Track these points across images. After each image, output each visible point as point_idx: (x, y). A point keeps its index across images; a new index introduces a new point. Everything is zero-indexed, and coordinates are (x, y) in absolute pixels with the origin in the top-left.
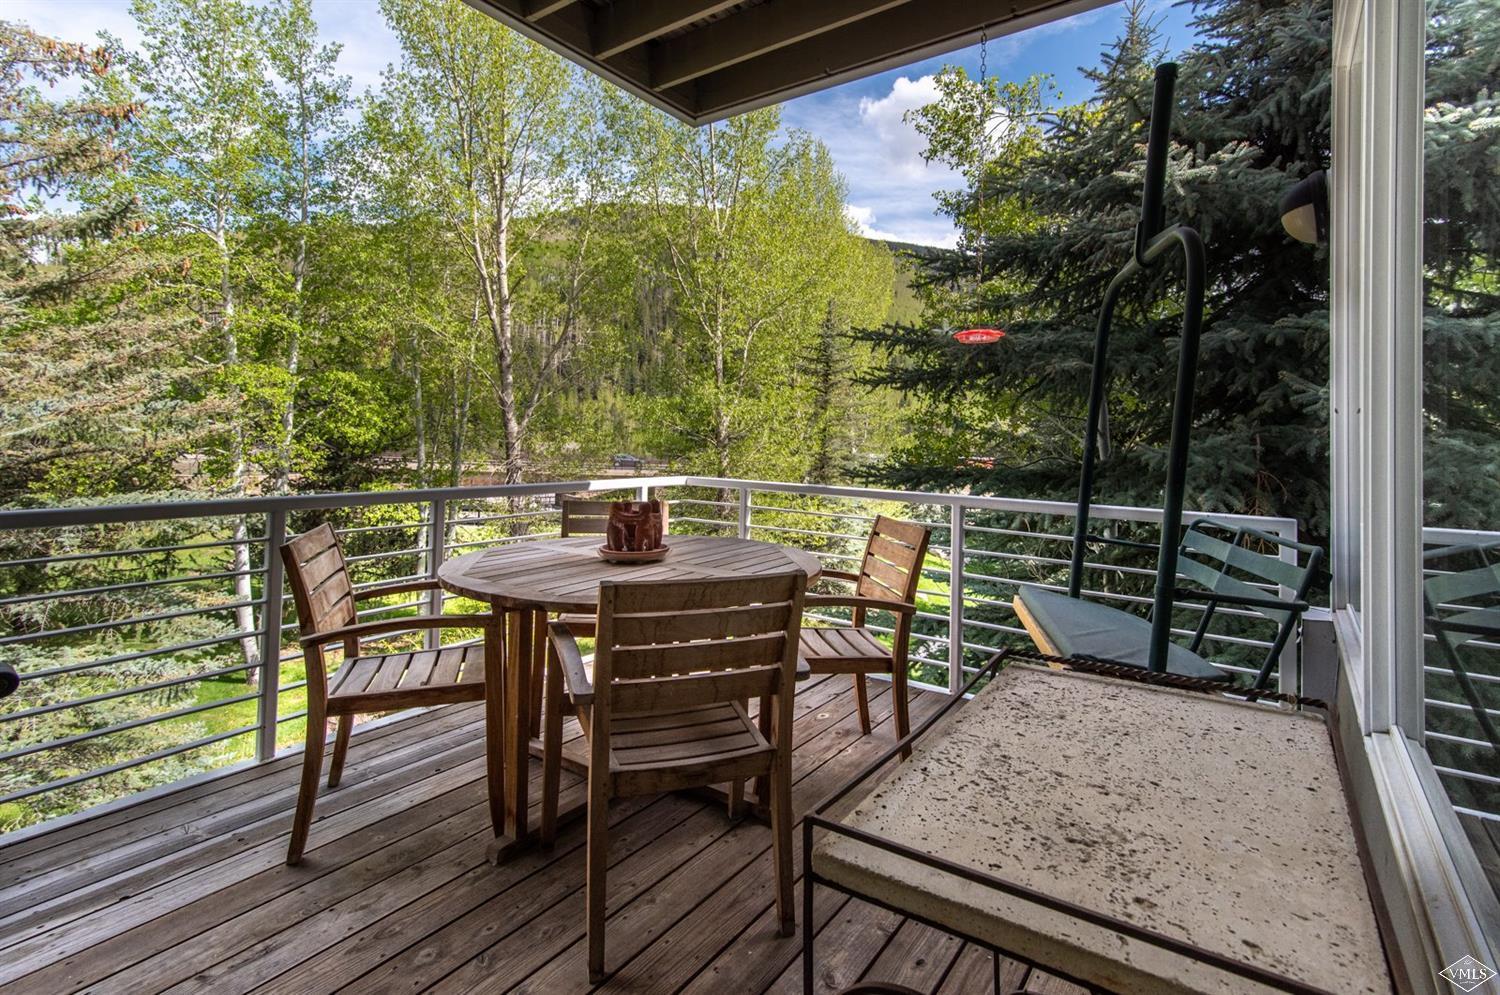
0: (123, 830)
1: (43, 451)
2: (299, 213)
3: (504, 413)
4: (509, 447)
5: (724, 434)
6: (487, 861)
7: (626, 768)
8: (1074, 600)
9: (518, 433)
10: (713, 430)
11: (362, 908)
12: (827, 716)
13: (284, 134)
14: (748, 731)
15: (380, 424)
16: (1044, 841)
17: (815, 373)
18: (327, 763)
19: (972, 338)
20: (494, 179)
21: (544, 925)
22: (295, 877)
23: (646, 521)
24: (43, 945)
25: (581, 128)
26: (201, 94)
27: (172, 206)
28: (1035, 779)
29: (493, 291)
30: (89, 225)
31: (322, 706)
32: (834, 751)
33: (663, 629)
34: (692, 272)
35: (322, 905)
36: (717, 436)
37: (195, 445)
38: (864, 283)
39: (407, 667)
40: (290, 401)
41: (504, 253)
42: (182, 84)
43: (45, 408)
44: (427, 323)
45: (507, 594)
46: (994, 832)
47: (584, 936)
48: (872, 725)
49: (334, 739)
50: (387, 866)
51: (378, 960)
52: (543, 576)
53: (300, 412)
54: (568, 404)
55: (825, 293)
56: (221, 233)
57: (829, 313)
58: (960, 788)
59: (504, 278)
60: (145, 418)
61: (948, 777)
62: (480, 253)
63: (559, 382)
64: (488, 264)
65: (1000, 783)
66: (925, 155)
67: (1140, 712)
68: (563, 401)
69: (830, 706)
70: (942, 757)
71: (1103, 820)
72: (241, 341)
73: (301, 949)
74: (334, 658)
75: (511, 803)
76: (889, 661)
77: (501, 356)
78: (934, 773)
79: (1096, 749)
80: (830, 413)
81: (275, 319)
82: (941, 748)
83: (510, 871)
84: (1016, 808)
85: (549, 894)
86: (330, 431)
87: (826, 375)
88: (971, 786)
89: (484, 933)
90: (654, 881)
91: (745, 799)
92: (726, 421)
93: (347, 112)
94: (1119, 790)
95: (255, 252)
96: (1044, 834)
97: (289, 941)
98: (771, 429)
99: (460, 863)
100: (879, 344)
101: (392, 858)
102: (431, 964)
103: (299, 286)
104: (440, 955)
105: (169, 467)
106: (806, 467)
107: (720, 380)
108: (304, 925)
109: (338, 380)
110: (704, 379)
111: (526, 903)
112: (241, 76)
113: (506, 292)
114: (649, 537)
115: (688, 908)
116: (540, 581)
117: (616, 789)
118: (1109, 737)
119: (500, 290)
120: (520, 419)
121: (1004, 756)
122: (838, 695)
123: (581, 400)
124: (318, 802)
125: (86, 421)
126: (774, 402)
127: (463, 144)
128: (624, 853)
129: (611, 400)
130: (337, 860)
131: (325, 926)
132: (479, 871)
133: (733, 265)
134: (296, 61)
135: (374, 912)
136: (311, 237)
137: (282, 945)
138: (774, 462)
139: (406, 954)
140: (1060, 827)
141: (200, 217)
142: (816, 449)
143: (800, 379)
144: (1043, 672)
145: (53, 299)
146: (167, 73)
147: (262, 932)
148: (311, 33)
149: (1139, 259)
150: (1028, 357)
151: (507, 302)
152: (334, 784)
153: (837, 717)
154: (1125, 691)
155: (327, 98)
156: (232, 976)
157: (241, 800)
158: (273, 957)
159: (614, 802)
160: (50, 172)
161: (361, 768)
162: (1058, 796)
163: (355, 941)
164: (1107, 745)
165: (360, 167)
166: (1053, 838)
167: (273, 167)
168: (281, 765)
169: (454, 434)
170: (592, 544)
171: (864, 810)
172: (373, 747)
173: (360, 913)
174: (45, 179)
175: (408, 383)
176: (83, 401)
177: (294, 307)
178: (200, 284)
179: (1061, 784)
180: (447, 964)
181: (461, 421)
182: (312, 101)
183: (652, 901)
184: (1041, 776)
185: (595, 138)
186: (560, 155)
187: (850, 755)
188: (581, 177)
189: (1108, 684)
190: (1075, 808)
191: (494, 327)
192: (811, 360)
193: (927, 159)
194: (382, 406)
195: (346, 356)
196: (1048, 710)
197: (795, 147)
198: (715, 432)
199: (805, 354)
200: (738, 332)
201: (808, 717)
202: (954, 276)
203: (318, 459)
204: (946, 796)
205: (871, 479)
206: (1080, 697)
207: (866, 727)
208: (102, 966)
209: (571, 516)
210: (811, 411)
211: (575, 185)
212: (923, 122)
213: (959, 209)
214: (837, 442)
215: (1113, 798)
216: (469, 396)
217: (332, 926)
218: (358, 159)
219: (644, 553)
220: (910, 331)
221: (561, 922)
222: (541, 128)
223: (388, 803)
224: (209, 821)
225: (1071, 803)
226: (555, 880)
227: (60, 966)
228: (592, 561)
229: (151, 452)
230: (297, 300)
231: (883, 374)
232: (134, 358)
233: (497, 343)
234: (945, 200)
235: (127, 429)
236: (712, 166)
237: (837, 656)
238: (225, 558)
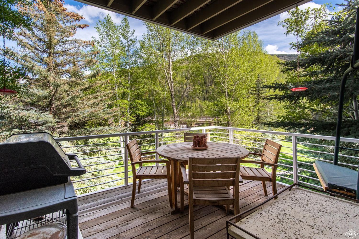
0: (103, 196)
1: (87, 119)
2: (128, 67)
3: (173, 108)
4: (174, 116)
5: (229, 111)
6: (169, 213)
7: (197, 199)
8: (335, 166)
9: (176, 112)
10: (225, 110)
11: (145, 219)
12: (255, 190)
13: (124, 51)
14: (228, 193)
15: (146, 111)
16: (289, 237)
17: (255, 94)
18: (137, 187)
19: (296, 90)
20: (168, 54)
21: (181, 230)
22: (132, 210)
23: (202, 140)
24: (92, 215)
25: (188, 39)
26: (109, 45)
27: (105, 69)
28: (292, 221)
29: (169, 80)
30: (92, 76)
31: (135, 177)
32: (256, 199)
33: (203, 169)
34: (218, 71)
35: (137, 217)
36: (227, 111)
37: (112, 117)
38: (269, 68)
39: (152, 169)
40: (128, 107)
41: (171, 71)
42: (106, 44)
43: (87, 111)
44: (155, 89)
45: (170, 157)
46: (275, 233)
47: (189, 234)
48: (268, 194)
49: (138, 182)
50: (149, 211)
51: (148, 230)
52: (178, 152)
53: (131, 109)
54: (188, 104)
55: (256, 73)
56: (114, 73)
57: (259, 78)
58: (270, 220)
59: (172, 77)
60: (103, 112)
61: (267, 217)
62: (166, 72)
63: (186, 99)
64: (168, 74)
65: (282, 220)
66: (286, 33)
67: (334, 207)
68: (187, 103)
69: (256, 187)
70: (267, 211)
71: (309, 235)
72: (119, 95)
73: (134, 225)
74: (137, 167)
75: (174, 201)
76: (271, 178)
77: (172, 95)
78: (264, 215)
79: (314, 215)
80: (260, 105)
81: (125, 90)
82: (268, 209)
83: (174, 216)
84: (284, 228)
85: (182, 223)
86: (136, 113)
87: (258, 95)
88: (273, 220)
89: (169, 229)
90: (207, 224)
91: (230, 208)
92: (229, 108)
93: (137, 44)
94: (317, 228)
95: (120, 76)
96: (290, 236)
97: (132, 223)
98: (242, 110)
99: (164, 213)
100: (271, 89)
101: (150, 209)
102: (158, 233)
103: (129, 83)
104: (160, 232)
105: (108, 121)
106: (253, 119)
107: (227, 98)
108: (134, 220)
109: (138, 102)
110: (222, 98)
111: (177, 224)
112: (116, 40)
113: (172, 80)
114: (203, 144)
115: (214, 232)
116: (178, 154)
117: (195, 203)
118: (320, 213)
119: (171, 79)
120: (177, 109)
121: (285, 214)
122: (258, 184)
123: (192, 103)
124: (136, 195)
125: (93, 114)
126: (242, 103)
127: (161, 48)
128: (200, 217)
129: (199, 102)
130: (140, 208)
131: (138, 221)
132: (168, 215)
133: (229, 68)
134: (126, 35)
135: (147, 220)
136: (131, 72)
137: (130, 223)
138: (243, 118)
139: (153, 230)
140: (295, 235)
141: (110, 70)
142: (256, 114)
143: (251, 96)
144: (306, 191)
145: (87, 90)
146: (103, 43)
147: (127, 220)
148: (129, 29)
149: (352, 67)
150: (320, 92)
151: (172, 82)
152: (139, 192)
153: (258, 190)
154: (332, 200)
155: (133, 42)
156: (122, 227)
157: (122, 193)
158: (129, 225)
159: (195, 206)
160: (85, 66)
161: (144, 189)
162: (298, 226)
163: (143, 225)
164: (318, 215)
165: (140, 55)
166: (292, 237)
167: (123, 58)
168: (129, 186)
169: (162, 113)
170: (190, 144)
171: (243, 221)
172: (146, 185)
173: (144, 220)
174: (85, 68)
175: (152, 102)
176: (93, 110)
177: (128, 87)
178: (111, 84)
179: (300, 223)
180: (161, 234)
181: (163, 110)
182: (130, 43)
183: (206, 229)
184: (294, 220)
185: (191, 41)
186: (183, 46)
187: (261, 201)
188: (188, 51)
189: (326, 197)
190: (301, 230)
191: (170, 88)
192: (253, 91)
193: (286, 34)
194: (146, 107)
195: (139, 97)
196: (303, 202)
197: (246, 35)
198: (226, 111)
199: (252, 89)
200: (231, 85)
201: (249, 190)
202: (295, 68)
203: (134, 119)
204: (265, 221)
205: (270, 125)
206: (315, 200)
207: (266, 194)
208: (101, 221)
209: (186, 137)
210: (254, 104)
211: (187, 53)
212: (285, 24)
213: (298, 46)
214: (262, 113)
215: (315, 230)
216: (165, 104)
217: (139, 221)
218: (139, 54)
219: (202, 148)
220: (281, 84)
221: (185, 230)
222: (178, 41)
223: (149, 197)
224: (117, 196)
225: (300, 229)
226: (184, 220)
227: (95, 219)
228: (190, 149)
229: (104, 118)
230: (129, 86)
231: (273, 97)
232: (101, 101)
233: (171, 92)
234: (293, 45)
235: (100, 115)
236: (222, 43)
237: (255, 176)
238: (118, 139)
